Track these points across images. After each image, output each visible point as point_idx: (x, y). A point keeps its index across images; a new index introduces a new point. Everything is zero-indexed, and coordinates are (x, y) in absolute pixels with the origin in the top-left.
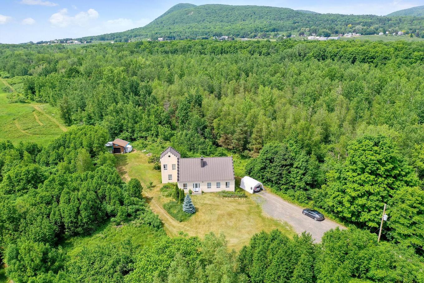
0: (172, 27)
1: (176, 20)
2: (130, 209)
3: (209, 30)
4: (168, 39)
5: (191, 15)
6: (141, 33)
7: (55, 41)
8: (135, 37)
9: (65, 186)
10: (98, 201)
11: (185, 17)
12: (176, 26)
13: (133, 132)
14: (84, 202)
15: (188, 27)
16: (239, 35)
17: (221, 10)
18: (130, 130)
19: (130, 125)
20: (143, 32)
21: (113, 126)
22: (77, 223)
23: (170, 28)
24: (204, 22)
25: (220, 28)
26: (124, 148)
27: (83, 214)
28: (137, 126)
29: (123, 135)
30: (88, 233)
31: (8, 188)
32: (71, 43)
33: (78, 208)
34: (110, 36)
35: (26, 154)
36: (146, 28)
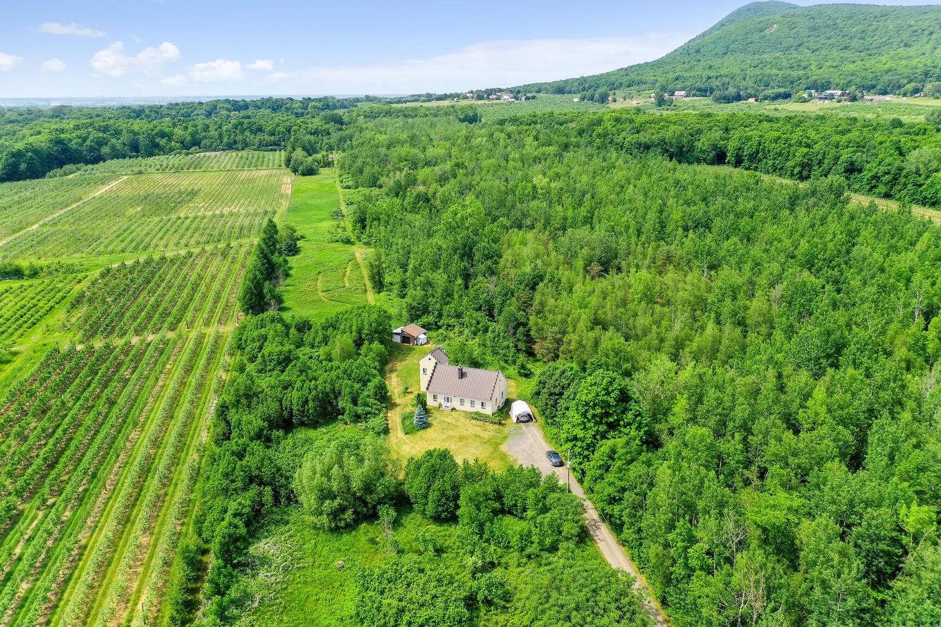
0: (716, 62)
1: (732, 46)
2: (360, 410)
3: (801, 73)
4: (698, 93)
5: (771, 34)
6: (643, 77)
7: (468, 95)
8: (629, 86)
9: (304, 373)
10: (332, 396)
11: (756, 36)
12: (730, 58)
13: (440, 316)
14: (314, 393)
15: (755, 62)
16: (873, 87)
17: (850, 18)
18: (436, 313)
19: (438, 306)
20: (649, 77)
21: (415, 304)
22: (303, 412)
23: (710, 67)
24: (800, 49)
25: (833, 67)
26: (416, 339)
27: (311, 404)
28: (446, 308)
29: (425, 319)
30: (314, 425)
31: (260, 367)
32: (497, 99)
33: (307, 398)
34: (576, 84)
35: (293, 331)
36: (659, 64)
